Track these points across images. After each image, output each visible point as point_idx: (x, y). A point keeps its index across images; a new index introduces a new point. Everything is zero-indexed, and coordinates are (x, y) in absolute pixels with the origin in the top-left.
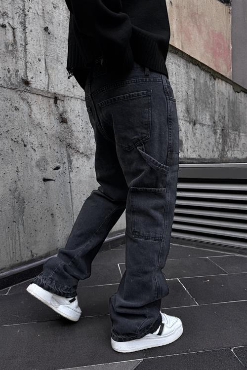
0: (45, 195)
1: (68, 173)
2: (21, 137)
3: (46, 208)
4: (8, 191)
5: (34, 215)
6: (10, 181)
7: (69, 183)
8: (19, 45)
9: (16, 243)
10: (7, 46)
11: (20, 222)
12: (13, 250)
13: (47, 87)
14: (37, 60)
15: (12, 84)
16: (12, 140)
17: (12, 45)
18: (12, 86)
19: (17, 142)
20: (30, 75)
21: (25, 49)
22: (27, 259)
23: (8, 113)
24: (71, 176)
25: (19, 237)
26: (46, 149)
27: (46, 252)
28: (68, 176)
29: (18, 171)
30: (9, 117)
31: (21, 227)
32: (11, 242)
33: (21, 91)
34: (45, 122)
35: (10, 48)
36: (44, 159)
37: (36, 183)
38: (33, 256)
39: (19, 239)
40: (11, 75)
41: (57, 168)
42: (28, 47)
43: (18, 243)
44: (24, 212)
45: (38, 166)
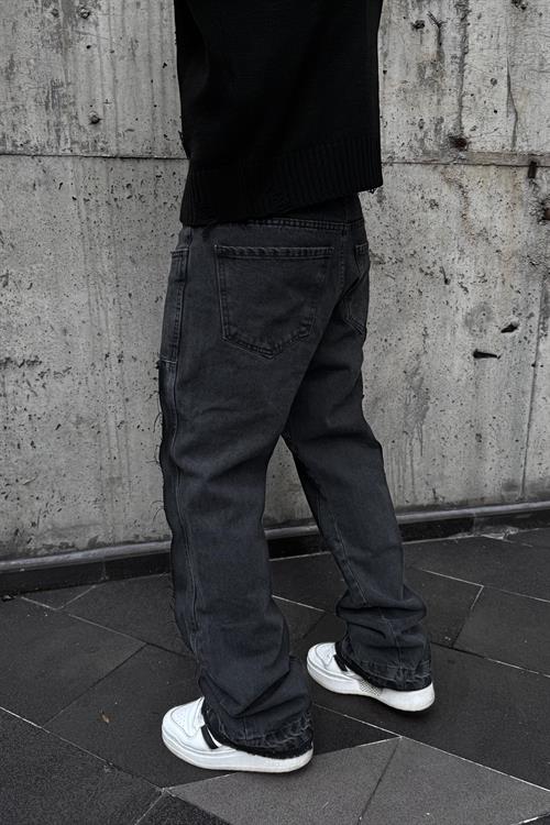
0: (473, 390)
1: (534, 340)
2: (439, 263)
3: (467, 418)
4: (401, 372)
5: (443, 426)
6: (408, 354)
7: (534, 365)
8: (448, 59)
9: (404, 471)
10: (421, 70)
11: (416, 435)
12: (399, 481)
13: (511, 142)
14: (489, 82)
15: (426, 153)
16: (422, 271)
17: (433, 64)
18: (425, 158)
19: (432, 274)
20: (468, 123)
21: (462, 64)
22: (425, 503)
23: (416, 217)
24: (541, 347)
25: (412, 461)
26: (493, 286)
27: (461, 498)
28: (535, 346)
29: (425, 335)
30: (417, 224)
31: (416, 444)
32: (395, 467)
33: (446, 165)
34: (501, 226)
35: (429, 72)
36: (484, 309)
37: (458, 361)
38: (436, 498)
39: (412, 465)
40: (426, 133)
41: (511, 328)
42: (468, 59)
43: (409, 470)
44: (424, 417)
45: (468, 323)
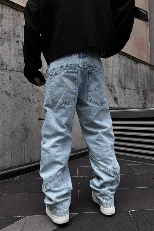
0: (39, 129)
2: (27, 96)
3: (39, 136)
4: (20, 124)
5: (33, 139)
6: (21, 119)
11: (26, 142)
12: (20, 157)
16: (22, 98)
17: (22, 50)
18: (22, 71)
19: (25, 99)
22: (28, 162)
23: (20, 84)
25: (24, 150)
26: (41, 102)
27: (38, 160)
29: (25, 114)
30: (20, 86)
31: (26, 145)
32: (20, 153)
36: (40, 108)
37: (35, 121)
38: (31, 161)
40: (21, 65)
43: (23, 153)
44: (27, 137)
45: (36, 111)
